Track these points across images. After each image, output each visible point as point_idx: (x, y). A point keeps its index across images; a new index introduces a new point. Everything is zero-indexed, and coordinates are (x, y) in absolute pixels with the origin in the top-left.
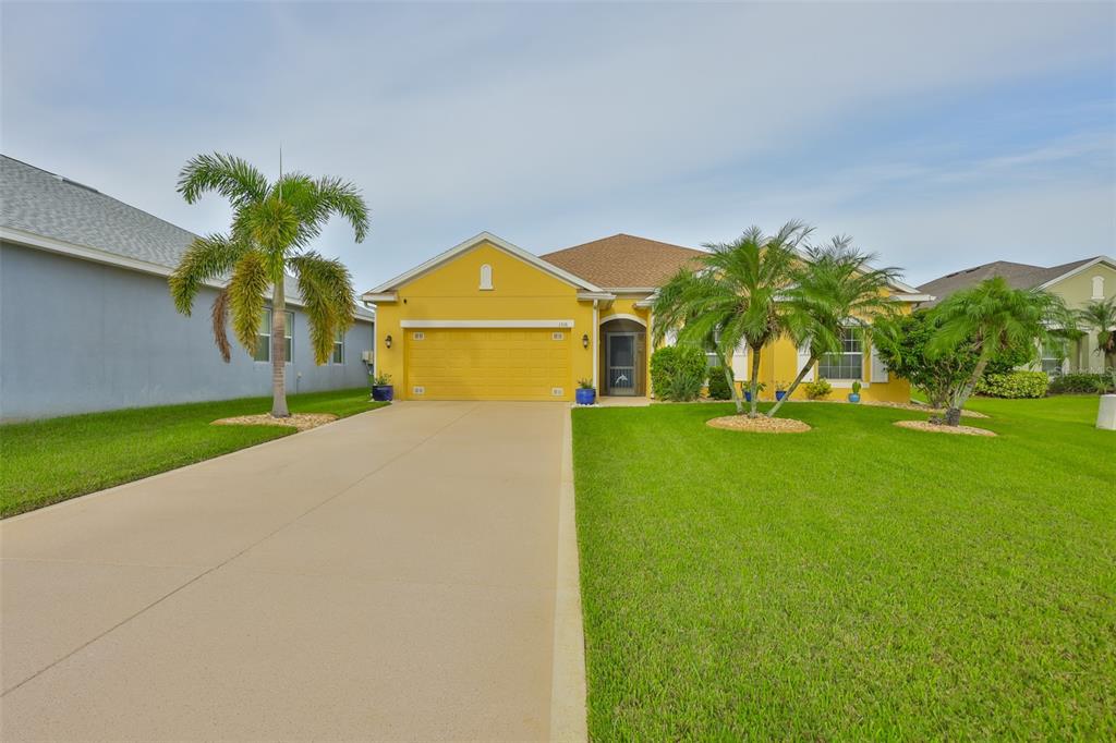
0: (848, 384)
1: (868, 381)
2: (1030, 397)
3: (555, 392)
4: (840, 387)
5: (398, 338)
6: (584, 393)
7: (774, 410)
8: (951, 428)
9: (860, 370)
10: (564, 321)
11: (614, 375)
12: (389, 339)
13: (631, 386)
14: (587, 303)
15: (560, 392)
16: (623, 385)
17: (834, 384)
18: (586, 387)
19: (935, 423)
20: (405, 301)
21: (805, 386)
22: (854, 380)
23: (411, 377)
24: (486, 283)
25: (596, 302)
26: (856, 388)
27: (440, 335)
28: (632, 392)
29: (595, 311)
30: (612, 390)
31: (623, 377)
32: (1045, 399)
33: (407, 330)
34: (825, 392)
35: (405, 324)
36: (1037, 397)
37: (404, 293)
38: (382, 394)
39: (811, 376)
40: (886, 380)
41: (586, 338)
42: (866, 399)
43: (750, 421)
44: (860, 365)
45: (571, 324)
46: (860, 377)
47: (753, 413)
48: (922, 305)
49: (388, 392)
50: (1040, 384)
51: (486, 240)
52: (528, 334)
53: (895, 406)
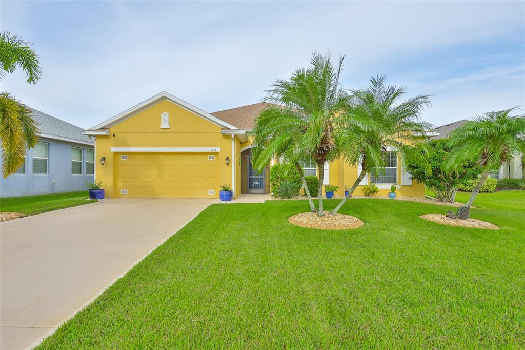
0: (388, 186)
1: (400, 184)
2: (487, 192)
3: (210, 192)
4: (384, 188)
5: (110, 158)
6: (225, 194)
7: (337, 209)
8: (464, 221)
9: (395, 178)
10: (214, 148)
11: (251, 181)
12: (104, 159)
13: (261, 188)
14: (227, 136)
15: (213, 193)
16: (257, 187)
17: (380, 186)
18: (226, 190)
19: (451, 217)
20: (114, 135)
21: (362, 188)
22: (392, 184)
23: (120, 184)
24: (165, 124)
25: (233, 136)
26: (393, 189)
27: (138, 157)
28: (262, 191)
29: (233, 142)
30: (250, 190)
31: (257, 183)
32: (495, 193)
33: (116, 154)
34: (374, 191)
35: (113, 149)
36: (491, 192)
37: (113, 130)
38: (95, 194)
39: (365, 182)
40: (411, 184)
41: (228, 159)
42: (399, 196)
43: (318, 218)
44: (395, 174)
45: (218, 150)
46: (395, 182)
47: (321, 211)
48: (431, 139)
49: (100, 193)
50: (493, 185)
51: (164, 97)
52: (193, 156)
53: (417, 201)
